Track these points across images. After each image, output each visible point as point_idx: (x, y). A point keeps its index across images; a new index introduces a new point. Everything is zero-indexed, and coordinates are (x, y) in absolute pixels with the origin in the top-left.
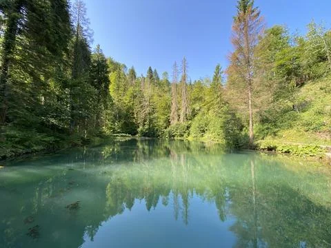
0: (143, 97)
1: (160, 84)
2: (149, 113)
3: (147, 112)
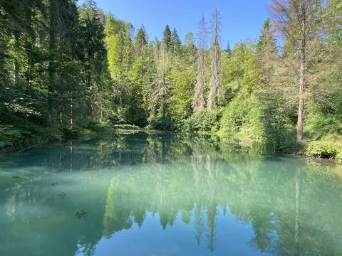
0: (155, 71)
1: (181, 52)
2: (164, 96)
3: (161, 94)
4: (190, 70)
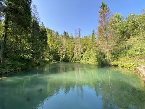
0: (62, 44)
1: (69, 38)
3: (64, 50)
4: (72, 43)
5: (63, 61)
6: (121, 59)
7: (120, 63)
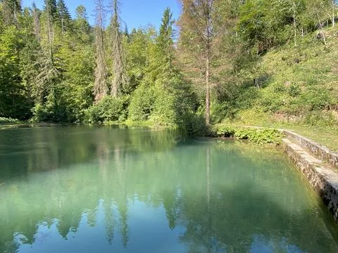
2: (53, 80)
3: (49, 76)
5: (46, 118)
6: (242, 114)
7: (238, 128)
